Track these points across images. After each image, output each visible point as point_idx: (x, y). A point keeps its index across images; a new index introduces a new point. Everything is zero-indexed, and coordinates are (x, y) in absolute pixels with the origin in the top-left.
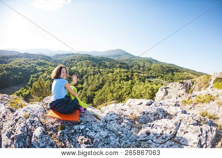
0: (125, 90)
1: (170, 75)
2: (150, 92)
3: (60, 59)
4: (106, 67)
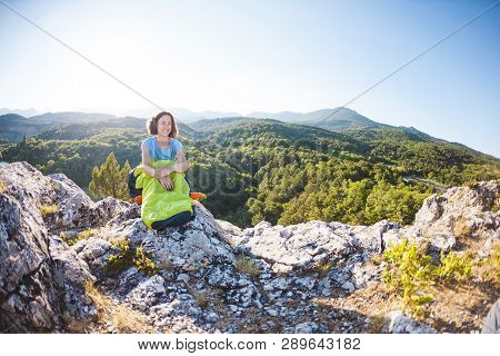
0: (349, 200)
1: (453, 170)
2: (406, 208)
3: (209, 129)
4: (313, 146)
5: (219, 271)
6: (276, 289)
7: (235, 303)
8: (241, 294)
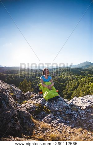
5: (68, 111)
6: (82, 113)
7: (73, 118)
8: (75, 116)
